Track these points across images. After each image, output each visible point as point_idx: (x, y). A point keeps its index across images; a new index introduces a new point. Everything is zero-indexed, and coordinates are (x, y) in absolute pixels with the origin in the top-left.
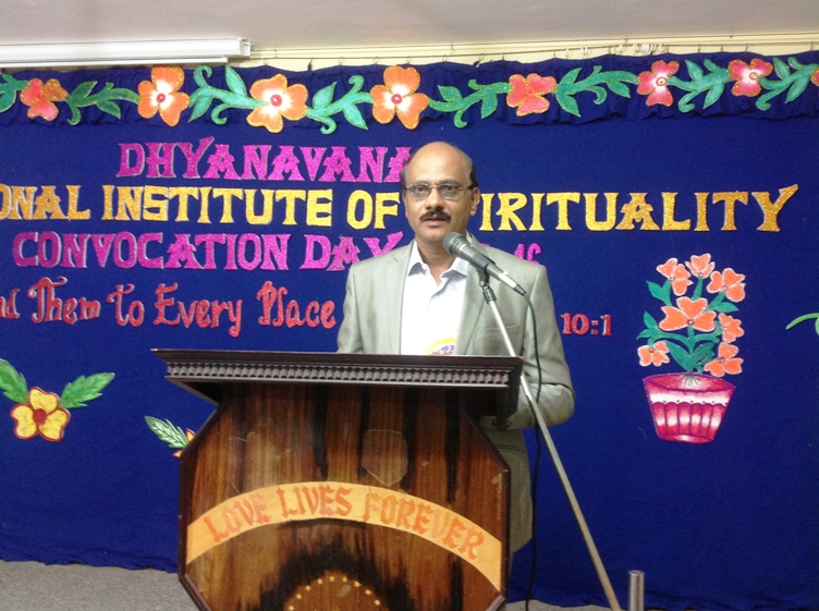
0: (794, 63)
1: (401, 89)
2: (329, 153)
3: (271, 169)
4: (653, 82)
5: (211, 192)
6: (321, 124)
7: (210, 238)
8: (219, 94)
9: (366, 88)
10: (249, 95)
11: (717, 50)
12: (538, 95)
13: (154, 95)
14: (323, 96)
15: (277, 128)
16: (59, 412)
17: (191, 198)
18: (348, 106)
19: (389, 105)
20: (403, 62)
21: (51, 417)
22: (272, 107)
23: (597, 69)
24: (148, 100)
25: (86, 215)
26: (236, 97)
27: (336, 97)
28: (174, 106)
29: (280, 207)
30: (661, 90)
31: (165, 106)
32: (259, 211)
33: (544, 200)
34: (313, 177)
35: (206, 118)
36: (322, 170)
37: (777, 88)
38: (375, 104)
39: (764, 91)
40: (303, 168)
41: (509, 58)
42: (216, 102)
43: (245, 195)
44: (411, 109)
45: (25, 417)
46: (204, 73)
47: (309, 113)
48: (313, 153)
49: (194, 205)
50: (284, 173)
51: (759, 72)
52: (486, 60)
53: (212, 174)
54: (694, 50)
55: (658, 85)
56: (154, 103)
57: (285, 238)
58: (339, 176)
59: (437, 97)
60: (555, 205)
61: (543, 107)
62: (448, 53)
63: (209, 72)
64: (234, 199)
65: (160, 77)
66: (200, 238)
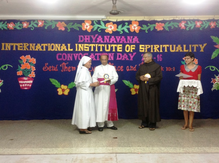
0: (206, 22)
1: (135, 25)
2: (121, 37)
3: (110, 41)
4: (182, 25)
5: (98, 45)
6: (120, 32)
7: (98, 54)
8: (99, 26)
9: (128, 25)
10: (105, 26)
11: (193, 19)
12: (161, 27)
13: (85, 26)
14: (120, 26)
15: (111, 33)
16: (67, 89)
17: (94, 46)
18: (125, 29)
19: (133, 28)
20: (135, 20)
21: (66, 90)
22: (110, 29)
23: (172, 22)
24: (84, 27)
25: (72, 50)
26: (103, 26)
27: (123, 27)
28: (90, 28)
29: (112, 48)
30: (183, 26)
31: (88, 28)
32: (108, 49)
33: (162, 46)
34: (118, 42)
35: (97, 30)
36: (120, 41)
37: (203, 26)
38: (130, 28)
39: (201, 27)
40: (116, 40)
41: (155, 20)
42: (98, 27)
43: (105, 46)
44: (137, 29)
45: (60, 91)
46: (96, 22)
47: (117, 30)
48: (118, 38)
49: (94, 48)
50: (112, 41)
51: (200, 23)
52: (151, 20)
53: (98, 42)
54: (189, 19)
55: (183, 25)
56: (85, 27)
57: (113, 54)
58: (123, 42)
59: (142, 27)
60: (164, 47)
61: (162, 29)
62: (144, 18)
63: (97, 22)
64: (102, 46)
65: (86, 22)
66: (96, 54)
